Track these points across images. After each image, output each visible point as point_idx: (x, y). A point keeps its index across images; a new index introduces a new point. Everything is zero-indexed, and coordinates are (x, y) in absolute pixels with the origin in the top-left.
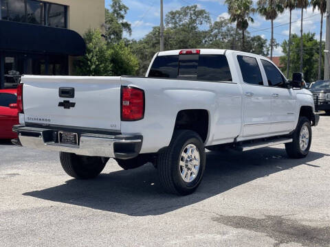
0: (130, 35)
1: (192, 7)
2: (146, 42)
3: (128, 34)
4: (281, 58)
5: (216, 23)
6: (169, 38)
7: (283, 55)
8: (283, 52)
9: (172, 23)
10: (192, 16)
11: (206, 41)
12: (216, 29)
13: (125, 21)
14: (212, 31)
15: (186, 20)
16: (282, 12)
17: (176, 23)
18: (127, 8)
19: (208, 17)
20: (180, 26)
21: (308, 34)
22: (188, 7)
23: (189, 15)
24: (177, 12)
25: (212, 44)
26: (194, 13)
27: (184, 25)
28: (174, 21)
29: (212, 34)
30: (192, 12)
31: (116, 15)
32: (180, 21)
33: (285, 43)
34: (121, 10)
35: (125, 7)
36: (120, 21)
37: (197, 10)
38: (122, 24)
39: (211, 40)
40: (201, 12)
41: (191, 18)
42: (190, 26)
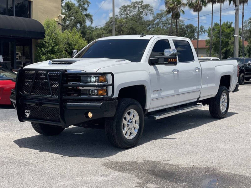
0: (92, 23)
1: (140, 2)
2: (104, 29)
3: (90, 23)
4: (206, 41)
5: (158, 15)
6: (122, 26)
7: (208, 38)
8: (209, 36)
9: (124, 14)
10: (140, 9)
11: (150, 28)
12: (158, 19)
13: (88, 12)
14: (154, 20)
15: (135, 12)
16: (205, 6)
17: (127, 14)
18: (90, 3)
19: (152, 10)
20: (130, 16)
21: (227, 23)
22: (136, 2)
23: (137, 8)
24: (128, 6)
25: (154, 30)
26: (141, 7)
27: (133, 16)
28: (126, 13)
29: (155, 22)
30: (140, 6)
31: (80, 8)
32: (130, 13)
33: (210, 30)
34: (84, 4)
35: (87, 2)
36: (84, 13)
37: (142, 4)
38: (86, 15)
39: (154, 28)
40: (147, 6)
41: (139, 10)
42: (138, 17)
